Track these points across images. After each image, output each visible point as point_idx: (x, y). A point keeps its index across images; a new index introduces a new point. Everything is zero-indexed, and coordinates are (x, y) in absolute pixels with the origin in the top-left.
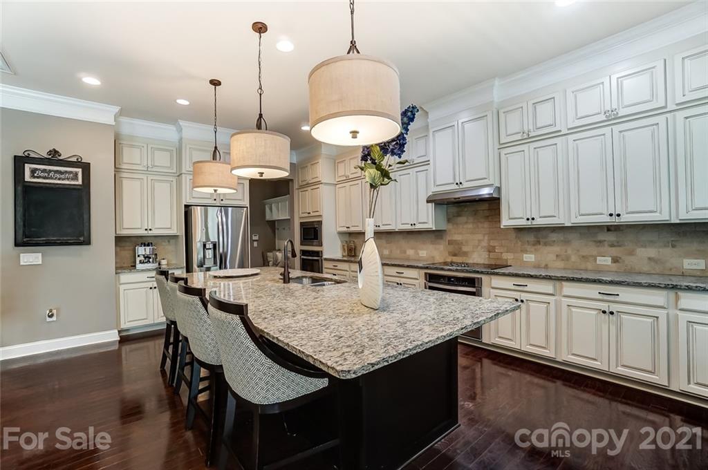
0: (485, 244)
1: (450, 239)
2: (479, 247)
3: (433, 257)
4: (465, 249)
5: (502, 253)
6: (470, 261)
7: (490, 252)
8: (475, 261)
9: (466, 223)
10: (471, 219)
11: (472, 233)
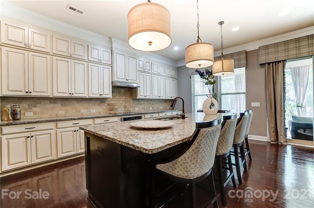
0: (123, 105)
1: (109, 103)
2: (121, 106)
3: (100, 113)
4: (115, 107)
5: (129, 108)
6: (118, 112)
7: (125, 108)
8: (120, 112)
9: (116, 96)
10: (118, 95)
11: (118, 101)
